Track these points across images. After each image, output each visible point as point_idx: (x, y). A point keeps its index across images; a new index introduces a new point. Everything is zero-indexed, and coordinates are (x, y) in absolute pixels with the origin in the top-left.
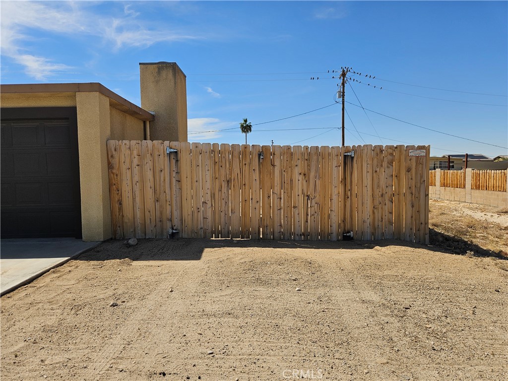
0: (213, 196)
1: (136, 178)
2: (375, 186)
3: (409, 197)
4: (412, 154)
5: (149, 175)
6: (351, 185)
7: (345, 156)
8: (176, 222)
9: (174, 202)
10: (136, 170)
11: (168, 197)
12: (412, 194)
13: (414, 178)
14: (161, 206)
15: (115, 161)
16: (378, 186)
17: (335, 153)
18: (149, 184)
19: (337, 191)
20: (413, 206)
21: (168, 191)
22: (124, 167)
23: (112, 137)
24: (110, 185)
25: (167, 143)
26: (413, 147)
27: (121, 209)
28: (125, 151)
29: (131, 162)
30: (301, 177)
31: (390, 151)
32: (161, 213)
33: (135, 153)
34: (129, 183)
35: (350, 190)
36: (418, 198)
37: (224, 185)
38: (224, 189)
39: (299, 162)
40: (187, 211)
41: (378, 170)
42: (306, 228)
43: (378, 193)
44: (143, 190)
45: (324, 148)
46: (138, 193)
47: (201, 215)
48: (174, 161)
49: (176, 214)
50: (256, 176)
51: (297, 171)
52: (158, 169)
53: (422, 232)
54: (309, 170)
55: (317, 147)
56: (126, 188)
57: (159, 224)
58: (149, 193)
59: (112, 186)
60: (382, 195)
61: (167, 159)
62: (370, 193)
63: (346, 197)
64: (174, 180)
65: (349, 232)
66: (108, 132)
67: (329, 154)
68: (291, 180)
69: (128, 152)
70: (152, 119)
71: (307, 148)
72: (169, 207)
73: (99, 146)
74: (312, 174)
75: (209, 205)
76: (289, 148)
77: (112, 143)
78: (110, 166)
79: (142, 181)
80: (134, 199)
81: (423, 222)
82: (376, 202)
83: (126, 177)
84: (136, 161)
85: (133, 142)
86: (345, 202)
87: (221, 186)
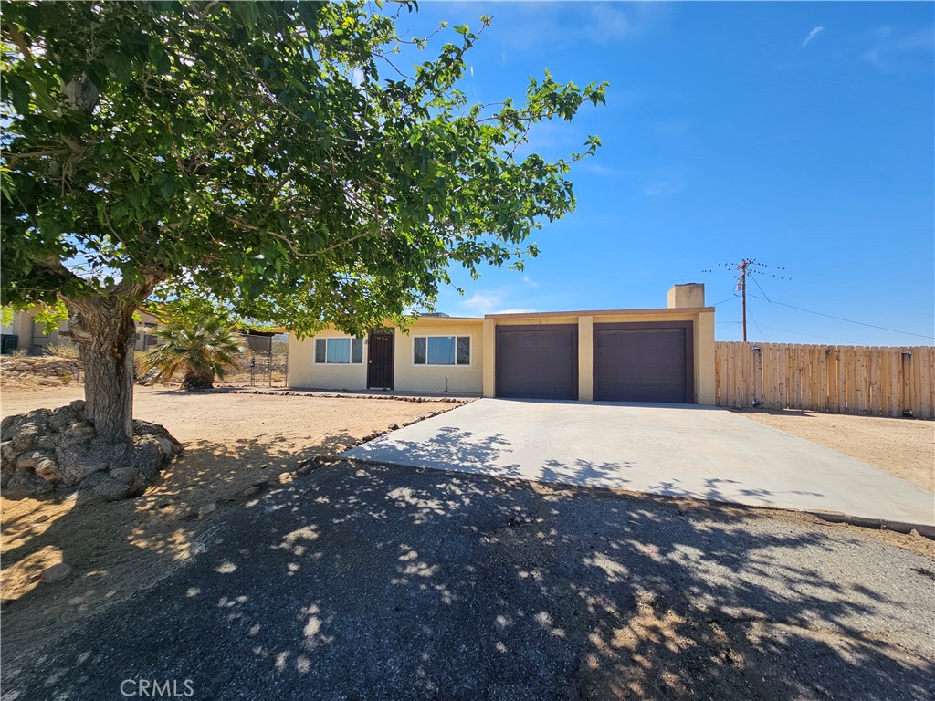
0: (788, 379)
1: (730, 366)
5: (740, 364)
6: (909, 376)
7: (903, 354)
8: (758, 397)
10: (730, 361)
14: (747, 385)
15: (717, 355)
18: (739, 370)
19: (896, 379)
21: (752, 376)
27: (719, 386)
29: (727, 355)
30: (863, 369)
32: (747, 390)
33: (730, 349)
35: (909, 379)
37: (797, 372)
38: (797, 375)
39: (861, 358)
46: (730, 376)
47: (778, 393)
48: (757, 355)
49: (758, 391)
50: (824, 366)
51: (859, 364)
52: (745, 360)
54: (871, 363)
56: (723, 372)
57: (745, 398)
58: (739, 376)
61: (752, 354)
63: (904, 384)
64: (757, 368)
65: (908, 411)
69: (726, 349)
72: (753, 386)
73: (713, 345)
74: (874, 366)
75: (784, 384)
76: (852, 347)
79: (734, 368)
80: (728, 379)
83: (723, 364)
84: (730, 355)
86: (904, 388)
87: (794, 373)
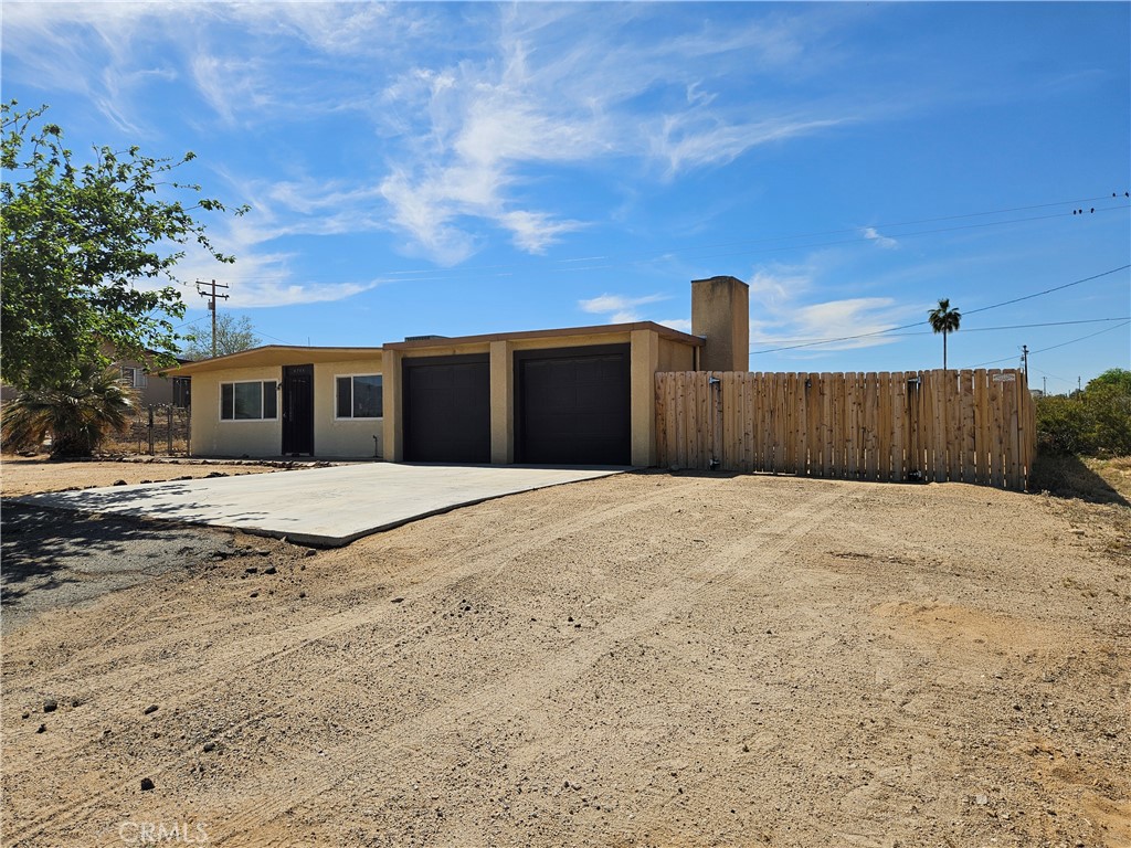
0: (755, 426)
1: (680, 408)
2: (950, 418)
3: (995, 432)
4: (996, 379)
5: (692, 405)
6: (918, 416)
7: (909, 383)
8: (717, 453)
9: (715, 432)
10: (680, 400)
11: (710, 428)
12: (999, 427)
13: (1001, 407)
14: (703, 437)
15: (661, 392)
16: (954, 418)
17: (896, 379)
18: (692, 414)
19: (899, 423)
20: (1001, 442)
21: (709, 421)
22: (669, 398)
23: (659, 369)
24: (656, 414)
25: (710, 373)
26: (997, 371)
27: (665, 438)
28: (670, 382)
29: (676, 392)
30: (855, 407)
31: (968, 376)
32: (703, 443)
33: (680, 383)
34: (673, 412)
35: (917, 422)
36: (1008, 433)
37: (768, 415)
38: (768, 420)
39: (853, 391)
40: (729, 441)
41: (952, 398)
42: (862, 464)
43: (953, 425)
44: (685, 420)
45: (883, 374)
46: (680, 422)
47: (742, 447)
48: (716, 391)
49: (717, 445)
50: (803, 405)
51: (850, 400)
52: (700, 399)
53: (1015, 475)
54: (865, 398)
55: (875, 374)
56: (670, 417)
57: (700, 454)
58: (692, 422)
59: (658, 416)
60: (959, 429)
61: (709, 389)
62: (942, 426)
63: (911, 430)
64: (716, 411)
65: (916, 471)
66: (656, 365)
67: (890, 381)
68: (844, 411)
69: (673, 383)
70: (702, 344)
71: (862, 374)
72: (710, 438)
73: (648, 378)
74: (869, 404)
75: (751, 436)
76: (841, 375)
77: (659, 374)
78: (657, 397)
79: (685, 411)
80: (677, 429)
81: (1016, 462)
82: (952, 437)
83: (671, 405)
84: (680, 392)
85: (678, 373)
86: (910, 436)
87: (764, 417)
